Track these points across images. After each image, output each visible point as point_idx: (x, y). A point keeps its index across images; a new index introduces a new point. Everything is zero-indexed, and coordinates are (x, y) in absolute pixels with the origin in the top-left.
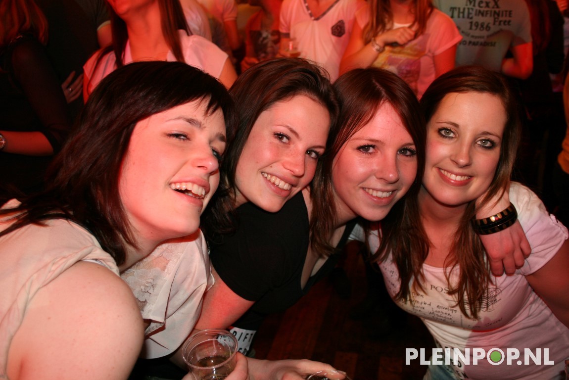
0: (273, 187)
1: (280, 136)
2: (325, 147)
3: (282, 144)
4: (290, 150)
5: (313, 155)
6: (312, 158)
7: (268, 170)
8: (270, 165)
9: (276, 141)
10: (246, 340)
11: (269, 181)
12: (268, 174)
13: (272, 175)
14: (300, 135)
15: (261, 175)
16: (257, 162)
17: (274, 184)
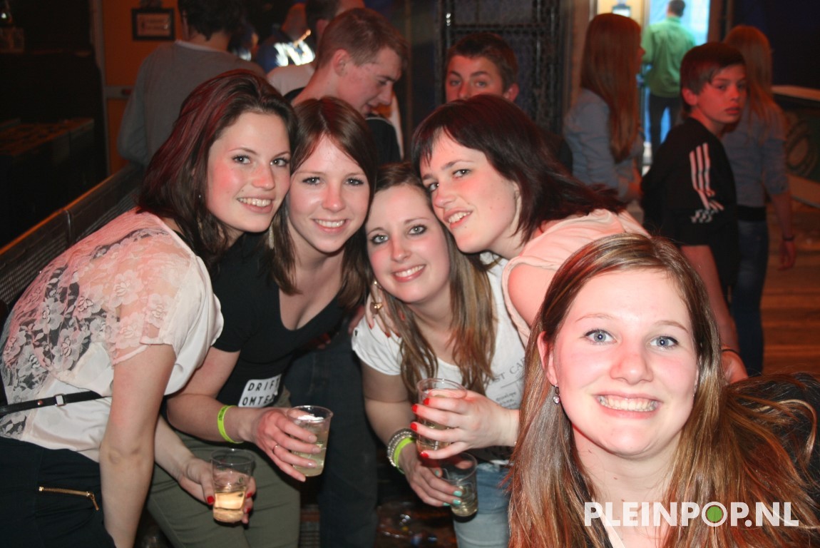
0: (253, 208)
1: (239, 159)
2: (289, 151)
3: (243, 166)
4: (254, 168)
5: (281, 163)
6: (281, 166)
7: (241, 195)
8: (240, 189)
9: (238, 166)
10: (273, 387)
11: (246, 203)
12: (243, 198)
13: (247, 198)
14: (257, 151)
15: (237, 202)
16: (228, 192)
17: (251, 205)
